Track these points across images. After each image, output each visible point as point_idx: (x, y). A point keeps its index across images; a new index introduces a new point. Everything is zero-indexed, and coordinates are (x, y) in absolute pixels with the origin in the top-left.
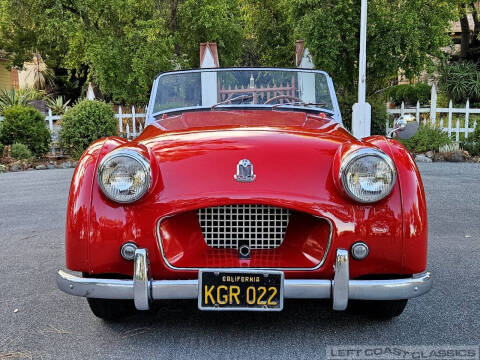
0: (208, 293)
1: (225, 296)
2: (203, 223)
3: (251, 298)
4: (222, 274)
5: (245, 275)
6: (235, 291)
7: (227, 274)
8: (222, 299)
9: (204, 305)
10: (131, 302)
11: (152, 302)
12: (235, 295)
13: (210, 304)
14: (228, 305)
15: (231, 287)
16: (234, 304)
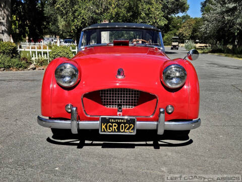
0: (103, 127)
1: (111, 128)
2: (102, 96)
3: (122, 129)
4: (110, 119)
5: (119, 119)
6: (115, 126)
7: (112, 119)
8: (110, 129)
9: (101, 131)
10: (70, 130)
11: (79, 130)
12: (115, 127)
13: (104, 131)
14: (112, 132)
15: (114, 124)
16: (115, 131)
